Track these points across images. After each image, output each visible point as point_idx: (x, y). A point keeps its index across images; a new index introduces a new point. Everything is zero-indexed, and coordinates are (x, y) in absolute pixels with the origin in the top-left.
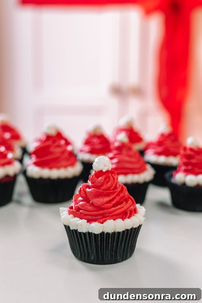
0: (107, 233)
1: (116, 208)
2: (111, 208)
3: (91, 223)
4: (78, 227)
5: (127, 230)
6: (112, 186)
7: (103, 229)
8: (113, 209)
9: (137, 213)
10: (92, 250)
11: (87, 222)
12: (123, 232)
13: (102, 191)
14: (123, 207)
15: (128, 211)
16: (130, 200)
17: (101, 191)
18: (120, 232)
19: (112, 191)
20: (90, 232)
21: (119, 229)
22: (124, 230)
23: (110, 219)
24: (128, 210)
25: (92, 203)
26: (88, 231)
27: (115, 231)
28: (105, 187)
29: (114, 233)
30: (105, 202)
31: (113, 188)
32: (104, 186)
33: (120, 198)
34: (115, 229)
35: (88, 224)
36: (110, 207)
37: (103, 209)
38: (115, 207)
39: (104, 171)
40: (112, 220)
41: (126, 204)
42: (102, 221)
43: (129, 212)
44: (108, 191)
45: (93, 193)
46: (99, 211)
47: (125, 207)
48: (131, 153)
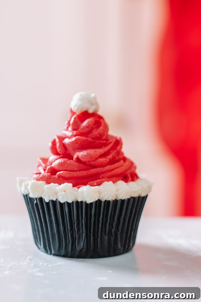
0: (106, 201)
2: (106, 166)
3: (78, 188)
4: (59, 194)
7: (100, 196)
8: (108, 167)
10: (80, 234)
11: (73, 186)
12: (129, 200)
13: (92, 140)
15: (128, 174)
17: (90, 139)
18: (124, 200)
19: (104, 142)
20: (79, 200)
21: (123, 196)
22: (129, 197)
23: (108, 181)
24: (128, 172)
25: (78, 158)
26: (76, 199)
27: (116, 198)
29: (116, 201)
30: (98, 155)
31: (105, 137)
32: (93, 132)
34: (116, 196)
35: (75, 188)
36: (106, 162)
37: (94, 167)
38: (111, 164)
39: (90, 112)
40: (111, 182)
42: (95, 184)
44: (99, 141)
45: (77, 144)
46: (90, 170)
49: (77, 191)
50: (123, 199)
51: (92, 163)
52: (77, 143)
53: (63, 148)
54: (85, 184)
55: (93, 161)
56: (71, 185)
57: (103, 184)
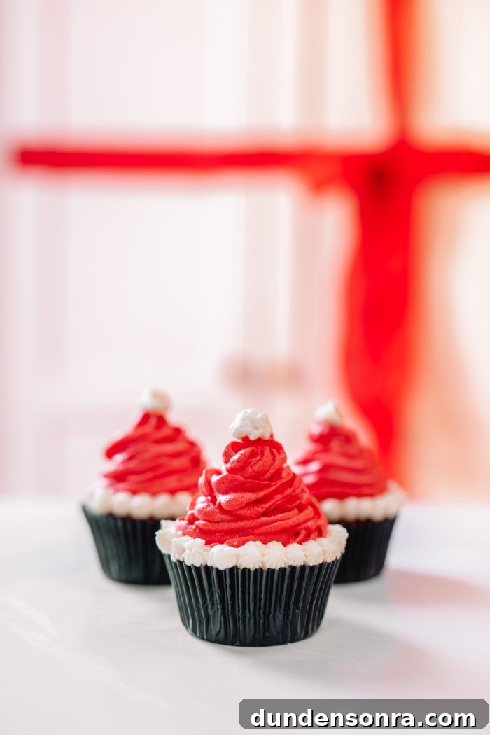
0: (245, 569)
1: (273, 518)
2: (259, 518)
3: (212, 547)
4: (185, 553)
5: (293, 568)
6: (268, 471)
7: (237, 561)
8: (264, 519)
9: (325, 537)
10: (215, 611)
11: (206, 544)
12: (283, 570)
13: (244, 480)
14: (288, 519)
15: (301, 529)
16: (310, 508)
17: (241, 478)
18: (274, 570)
19: (266, 482)
20: (209, 565)
21: (272, 563)
22: (283, 566)
23: (255, 540)
24: (302, 526)
25: (220, 504)
26: (205, 563)
27: (263, 566)
28: (249, 471)
29: (260, 571)
30: (245, 503)
31: (268, 475)
32: (247, 468)
33: (284, 498)
34: (262, 562)
35: (208, 547)
36: (256, 513)
37: (242, 518)
38: (269, 516)
39: (252, 438)
40: (259, 543)
41: (298, 514)
42: (236, 543)
43: (303, 533)
44: (257, 481)
47: (293, 519)
48: (352, 450)
49: (208, 551)
50: (272, 568)
51: (238, 513)
52: (223, 483)
53: (208, 488)
54: (222, 542)
55: (237, 510)
56: (203, 541)
57: (246, 545)
